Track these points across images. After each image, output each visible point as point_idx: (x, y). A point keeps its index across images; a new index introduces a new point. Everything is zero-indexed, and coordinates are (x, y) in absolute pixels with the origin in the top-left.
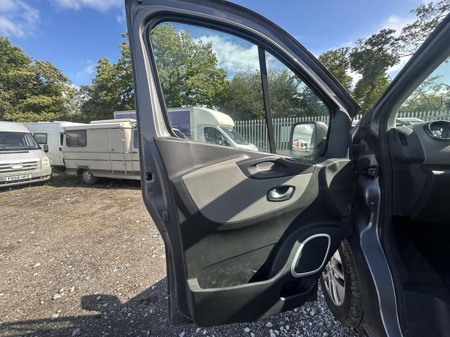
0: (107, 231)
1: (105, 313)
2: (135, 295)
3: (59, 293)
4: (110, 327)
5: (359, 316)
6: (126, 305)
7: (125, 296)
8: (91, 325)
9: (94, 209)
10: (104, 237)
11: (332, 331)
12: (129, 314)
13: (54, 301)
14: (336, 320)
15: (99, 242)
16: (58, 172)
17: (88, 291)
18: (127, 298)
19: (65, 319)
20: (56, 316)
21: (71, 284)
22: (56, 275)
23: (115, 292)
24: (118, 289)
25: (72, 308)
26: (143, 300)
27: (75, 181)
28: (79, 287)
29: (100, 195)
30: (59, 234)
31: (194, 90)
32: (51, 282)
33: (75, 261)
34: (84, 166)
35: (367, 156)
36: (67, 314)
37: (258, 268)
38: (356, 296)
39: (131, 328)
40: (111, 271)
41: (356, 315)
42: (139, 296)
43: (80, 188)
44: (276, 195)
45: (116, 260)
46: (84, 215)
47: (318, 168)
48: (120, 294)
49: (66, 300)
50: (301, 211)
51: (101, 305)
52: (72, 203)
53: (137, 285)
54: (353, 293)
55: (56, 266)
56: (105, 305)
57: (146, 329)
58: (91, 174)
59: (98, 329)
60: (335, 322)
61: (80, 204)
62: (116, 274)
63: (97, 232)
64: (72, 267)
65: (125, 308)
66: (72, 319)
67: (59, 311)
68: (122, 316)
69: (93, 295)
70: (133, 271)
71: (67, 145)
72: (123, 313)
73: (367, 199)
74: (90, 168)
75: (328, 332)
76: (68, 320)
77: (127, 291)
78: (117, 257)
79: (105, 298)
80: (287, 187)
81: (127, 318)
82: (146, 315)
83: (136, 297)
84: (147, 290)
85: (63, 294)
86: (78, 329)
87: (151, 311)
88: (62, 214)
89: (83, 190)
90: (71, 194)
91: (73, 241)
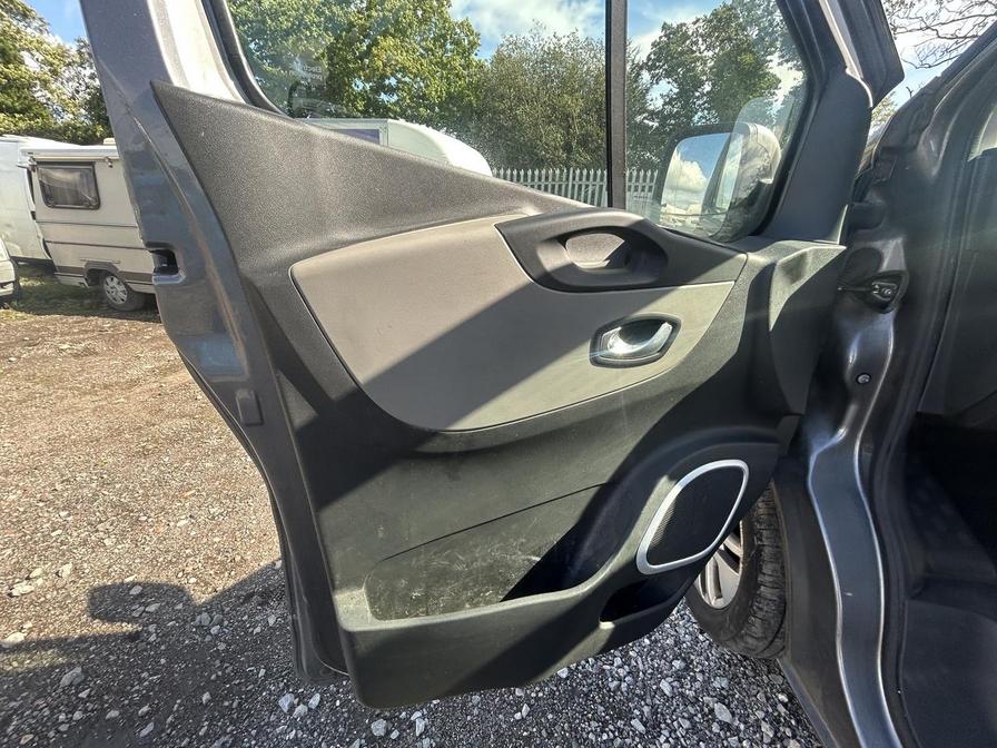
0: (167, 427)
1: (152, 628)
2: (231, 583)
3: (28, 578)
4: (163, 661)
5: (766, 638)
6: (209, 607)
7: (206, 584)
8: (112, 658)
9: (134, 373)
10: (156, 442)
11: (692, 657)
12: (214, 630)
13: (14, 600)
14: (702, 633)
15: (145, 453)
16: (40, 277)
17: (108, 574)
18: (210, 590)
19: (44, 644)
20: (18, 637)
21: (63, 557)
22: (25, 535)
23: (181, 574)
24: (189, 569)
25: (65, 617)
26: (252, 595)
27: (87, 302)
28: (85, 565)
29: (153, 339)
30: (38, 430)
31: (393, 81)
32: (9, 551)
33: (78, 500)
34: (105, 264)
35: (878, 244)
36: (49, 633)
37: (545, 551)
38: (769, 596)
39: (218, 663)
40: (172, 524)
41: (760, 635)
42: (242, 584)
43: (100, 320)
44: (618, 346)
45: (186, 498)
46: (106, 387)
47: (754, 264)
48: (193, 580)
49: (48, 596)
50: (681, 397)
51: (142, 608)
52: (76, 356)
53: (238, 558)
54: (762, 588)
55: (24, 512)
56: (152, 608)
57: (256, 663)
58: (125, 284)
59: (132, 666)
60: (701, 637)
61: (98, 358)
62: (185, 531)
63: (140, 428)
64: (69, 515)
65: (205, 615)
66: (62, 644)
67: (29, 625)
68: (195, 633)
69: (122, 584)
70: (229, 524)
71: (47, 203)
72: (200, 626)
73: (850, 367)
74: (120, 268)
75: (684, 660)
76: (50, 648)
77: (212, 572)
78: (190, 489)
79: (151, 591)
80: (654, 324)
81: (208, 638)
82: (258, 630)
83: (234, 587)
84: (263, 572)
85: (40, 582)
86: (78, 670)
87: (271, 621)
88: (47, 381)
89: (107, 323)
90: (74, 333)
91: (74, 449)
